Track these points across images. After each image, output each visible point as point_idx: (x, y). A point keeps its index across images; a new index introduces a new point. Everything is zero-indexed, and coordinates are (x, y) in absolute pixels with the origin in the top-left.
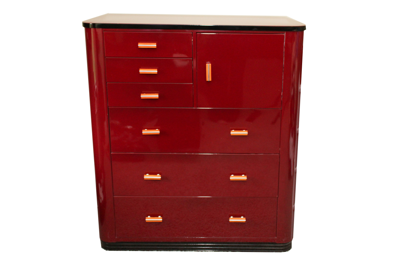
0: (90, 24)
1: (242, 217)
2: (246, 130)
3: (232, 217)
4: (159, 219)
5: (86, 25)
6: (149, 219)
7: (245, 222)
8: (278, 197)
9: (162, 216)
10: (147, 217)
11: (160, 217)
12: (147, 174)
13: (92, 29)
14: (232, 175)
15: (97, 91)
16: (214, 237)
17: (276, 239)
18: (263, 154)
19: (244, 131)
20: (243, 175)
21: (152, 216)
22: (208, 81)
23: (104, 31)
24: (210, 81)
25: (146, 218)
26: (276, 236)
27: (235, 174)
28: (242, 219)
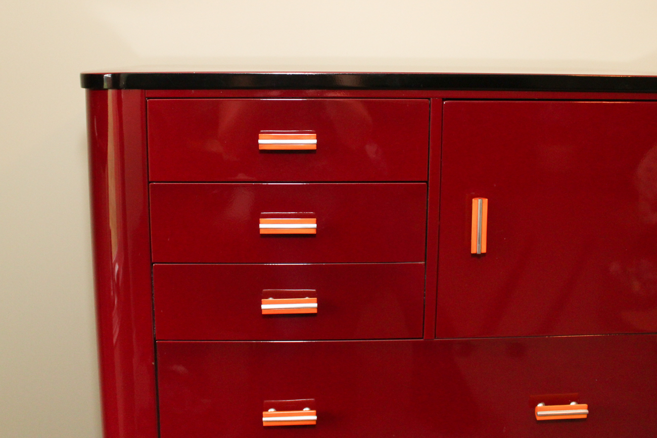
0: (107, 75)
5: (92, 82)
13: (111, 93)
15: (121, 277)
22: (475, 255)
23: (149, 98)
24: (483, 254)
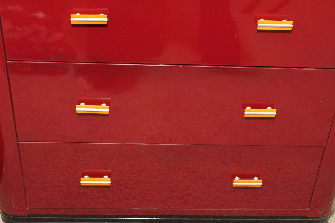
1: (256, 178)
2: (288, 20)
3: (237, 178)
4: (106, 181)
6: (86, 181)
7: (260, 186)
8: (325, 147)
9: (109, 176)
10: (83, 177)
11: (106, 177)
12: (83, 104)
14: (248, 108)
16: (201, 209)
17: (308, 211)
18: (314, 69)
19: (284, 20)
20: (269, 108)
21: (93, 175)
25: (82, 179)
26: (309, 208)
27: (254, 106)
28: (256, 182)
